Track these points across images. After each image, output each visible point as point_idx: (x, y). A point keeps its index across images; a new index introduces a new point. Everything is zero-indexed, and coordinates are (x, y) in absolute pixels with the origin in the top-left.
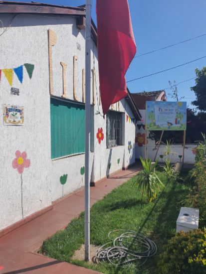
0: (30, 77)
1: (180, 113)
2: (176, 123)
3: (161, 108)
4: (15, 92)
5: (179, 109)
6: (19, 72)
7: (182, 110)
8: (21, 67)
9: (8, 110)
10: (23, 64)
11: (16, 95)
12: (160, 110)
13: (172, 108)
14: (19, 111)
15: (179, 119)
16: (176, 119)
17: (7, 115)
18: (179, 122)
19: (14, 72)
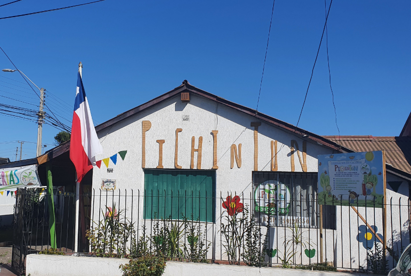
0: (123, 158)
1: (370, 174)
2: (364, 193)
3: (339, 166)
4: (110, 171)
5: (368, 167)
6: (114, 159)
7: (373, 168)
8: (116, 155)
9: (104, 182)
10: (117, 152)
11: (111, 173)
12: (337, 169)
13: (356, 165)
14: (113, 182)
15: (368, 186)
16: (364, 185)
17: (104, 185)
18: (369, 190)
19: (110, 159)
